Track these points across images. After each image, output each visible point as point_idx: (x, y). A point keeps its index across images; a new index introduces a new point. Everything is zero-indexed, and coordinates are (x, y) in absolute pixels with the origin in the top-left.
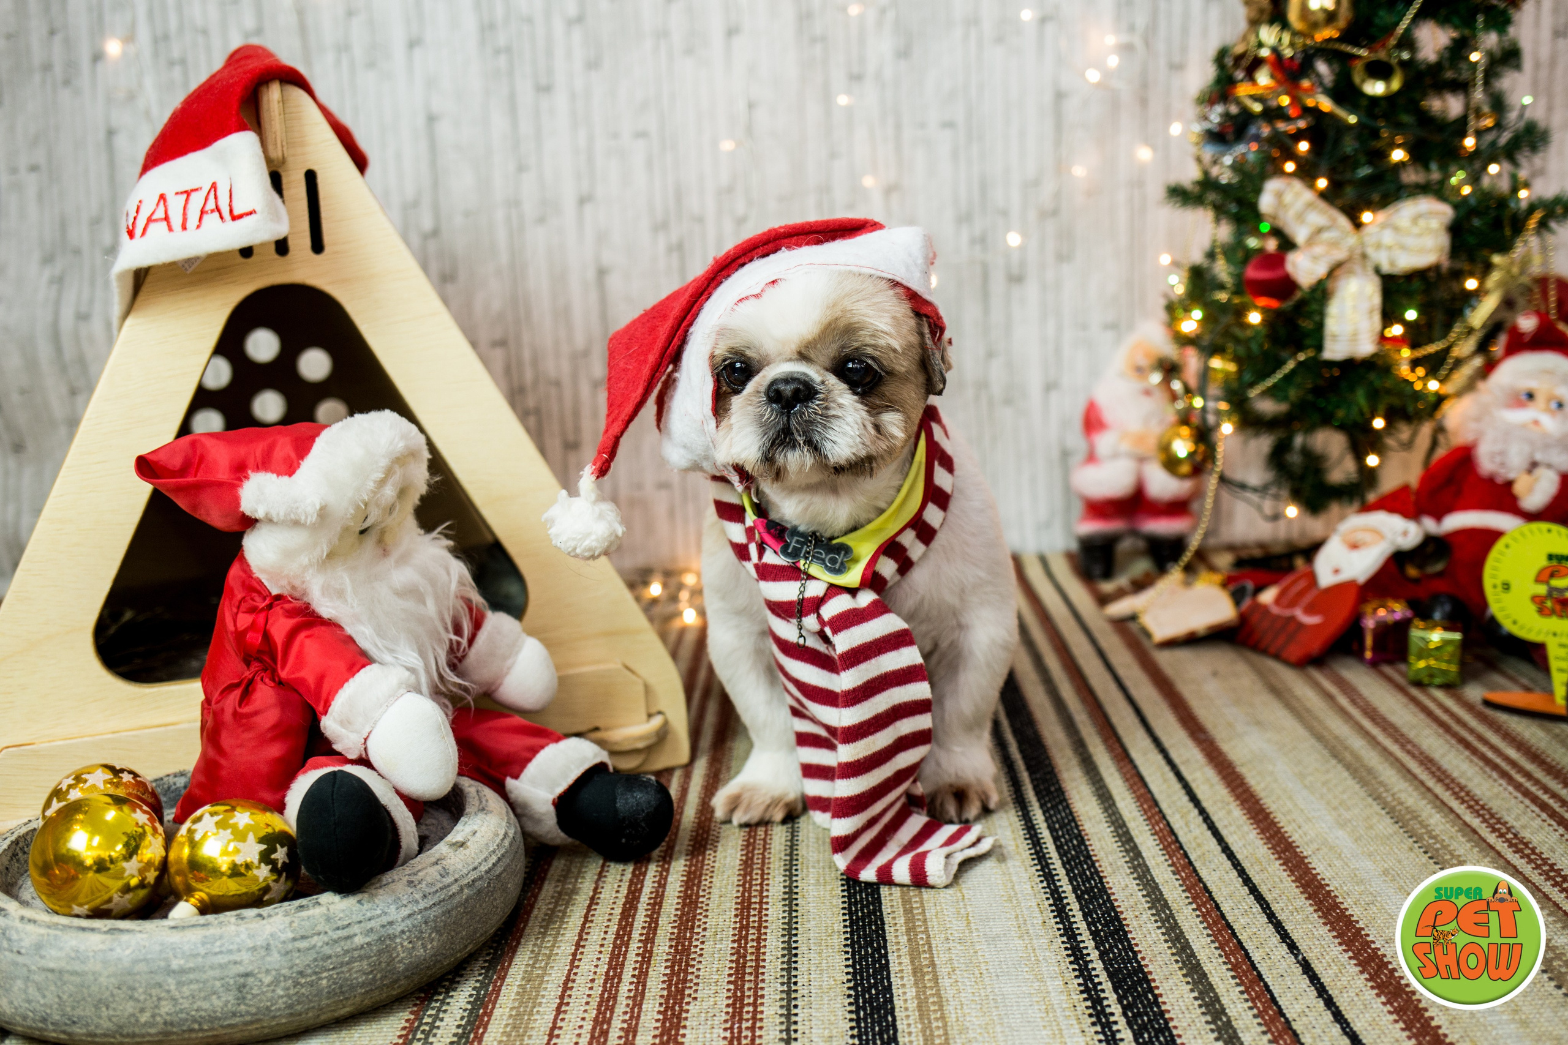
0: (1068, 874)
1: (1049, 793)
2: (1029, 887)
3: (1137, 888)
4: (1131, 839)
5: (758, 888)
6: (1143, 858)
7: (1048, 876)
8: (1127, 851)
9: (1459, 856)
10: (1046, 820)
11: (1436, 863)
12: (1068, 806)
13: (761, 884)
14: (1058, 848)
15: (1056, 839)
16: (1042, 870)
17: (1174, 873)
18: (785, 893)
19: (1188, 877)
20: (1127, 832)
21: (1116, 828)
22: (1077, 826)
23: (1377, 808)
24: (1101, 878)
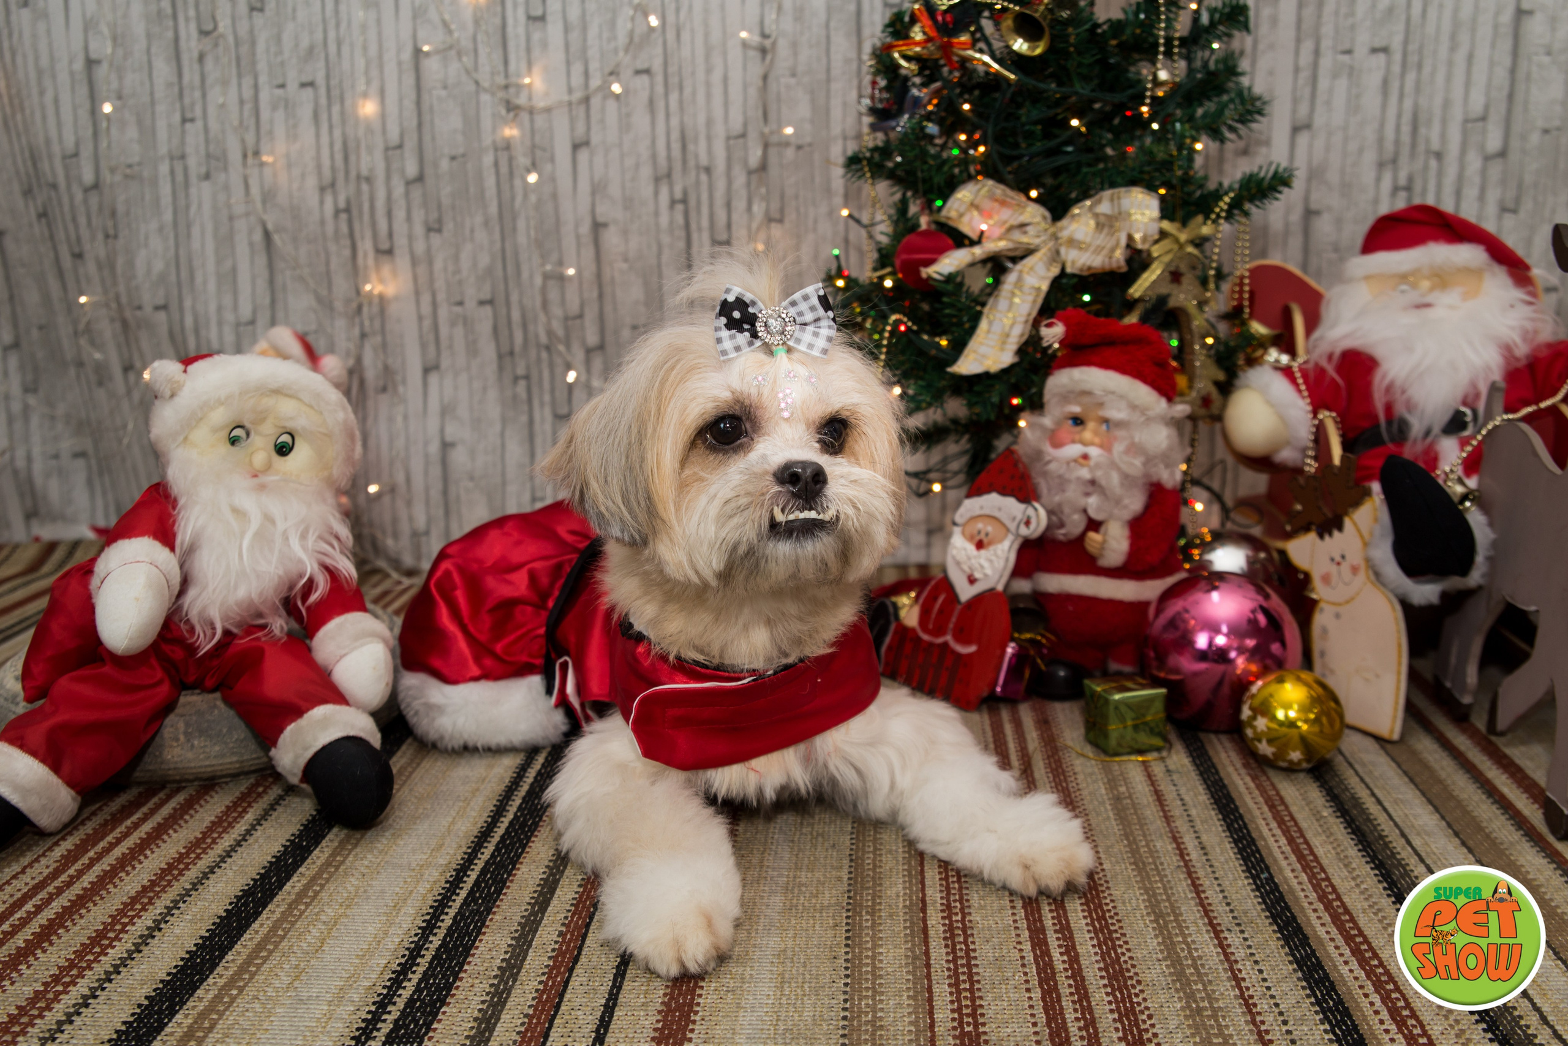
0: (449, 929)
1: (523, 825)
2: (397, 940)
3: (504, 948)
4: (552, 891)
5: (126, 920)
6: (543, 914)
7: (428, 929)
8: (533, 905)
9: (881, 939)
10: (487, 863)
11: (847, 945)
12: (524, 847)
13: (133, 917)
14: (471, 893)
15: (477, 883)
16: (428, 922)
17: (561, 934)
18: (148, 928)
19: (570, 940)
20: (556, 882)
21: (551, 874)
22: (514, 868)
23: (846, 870)
24: (479, 933)
